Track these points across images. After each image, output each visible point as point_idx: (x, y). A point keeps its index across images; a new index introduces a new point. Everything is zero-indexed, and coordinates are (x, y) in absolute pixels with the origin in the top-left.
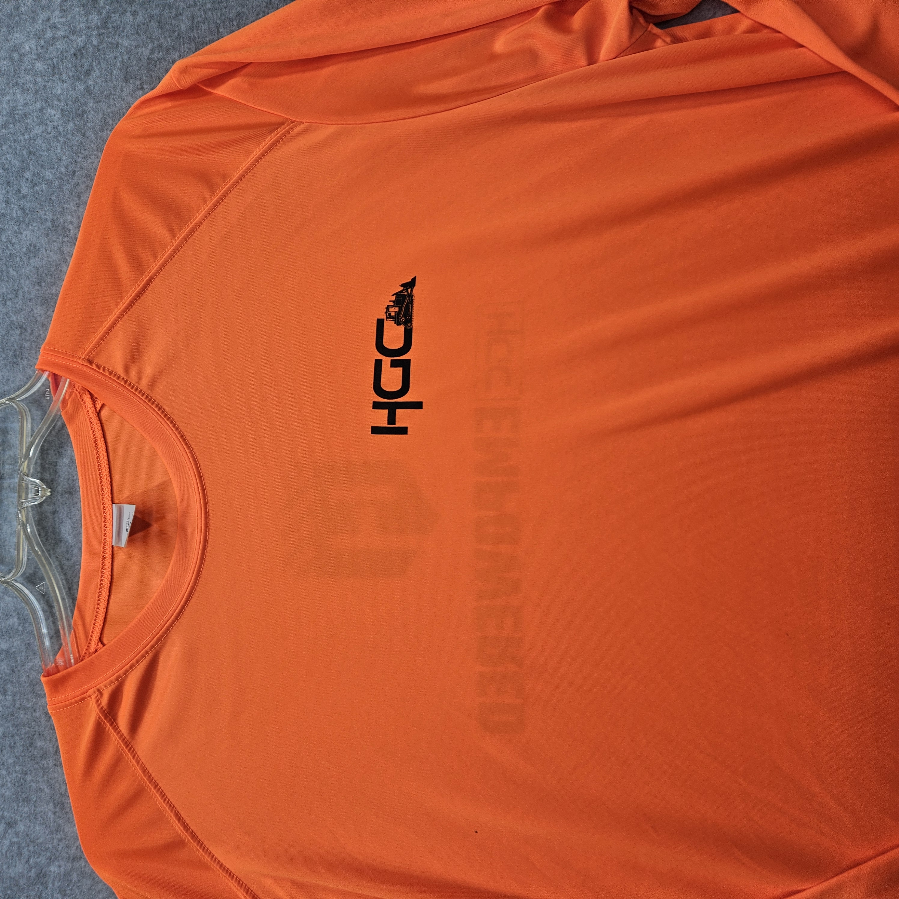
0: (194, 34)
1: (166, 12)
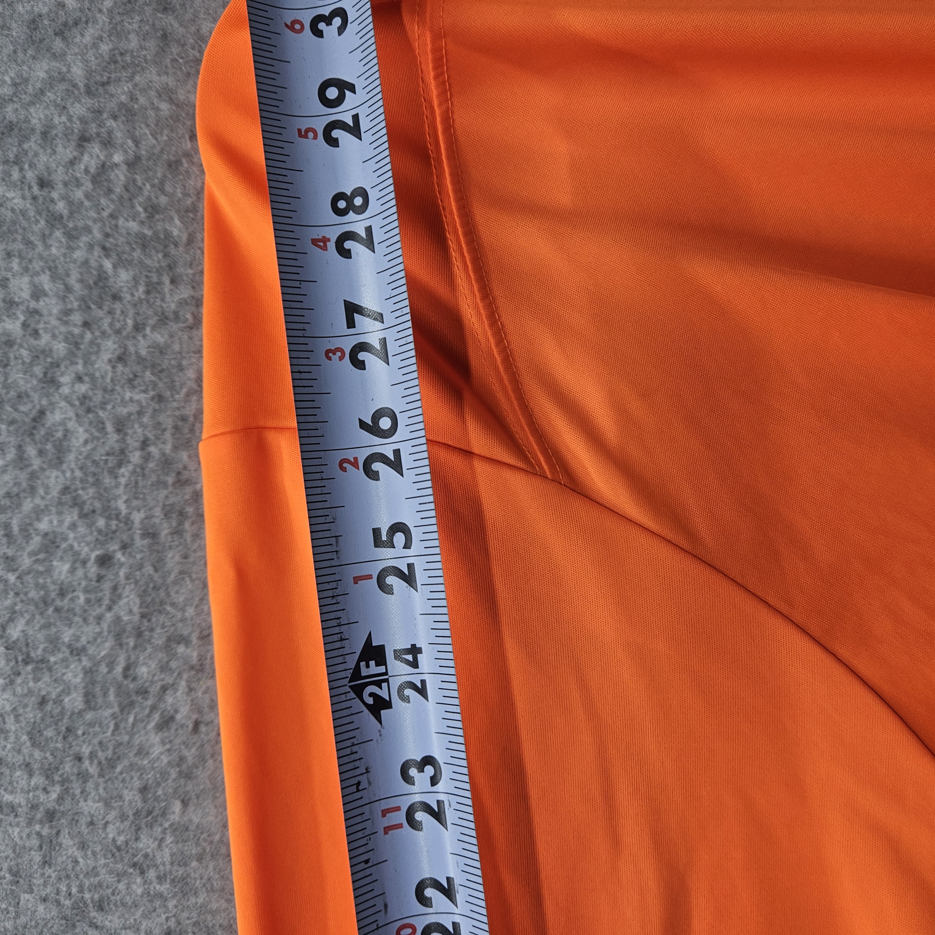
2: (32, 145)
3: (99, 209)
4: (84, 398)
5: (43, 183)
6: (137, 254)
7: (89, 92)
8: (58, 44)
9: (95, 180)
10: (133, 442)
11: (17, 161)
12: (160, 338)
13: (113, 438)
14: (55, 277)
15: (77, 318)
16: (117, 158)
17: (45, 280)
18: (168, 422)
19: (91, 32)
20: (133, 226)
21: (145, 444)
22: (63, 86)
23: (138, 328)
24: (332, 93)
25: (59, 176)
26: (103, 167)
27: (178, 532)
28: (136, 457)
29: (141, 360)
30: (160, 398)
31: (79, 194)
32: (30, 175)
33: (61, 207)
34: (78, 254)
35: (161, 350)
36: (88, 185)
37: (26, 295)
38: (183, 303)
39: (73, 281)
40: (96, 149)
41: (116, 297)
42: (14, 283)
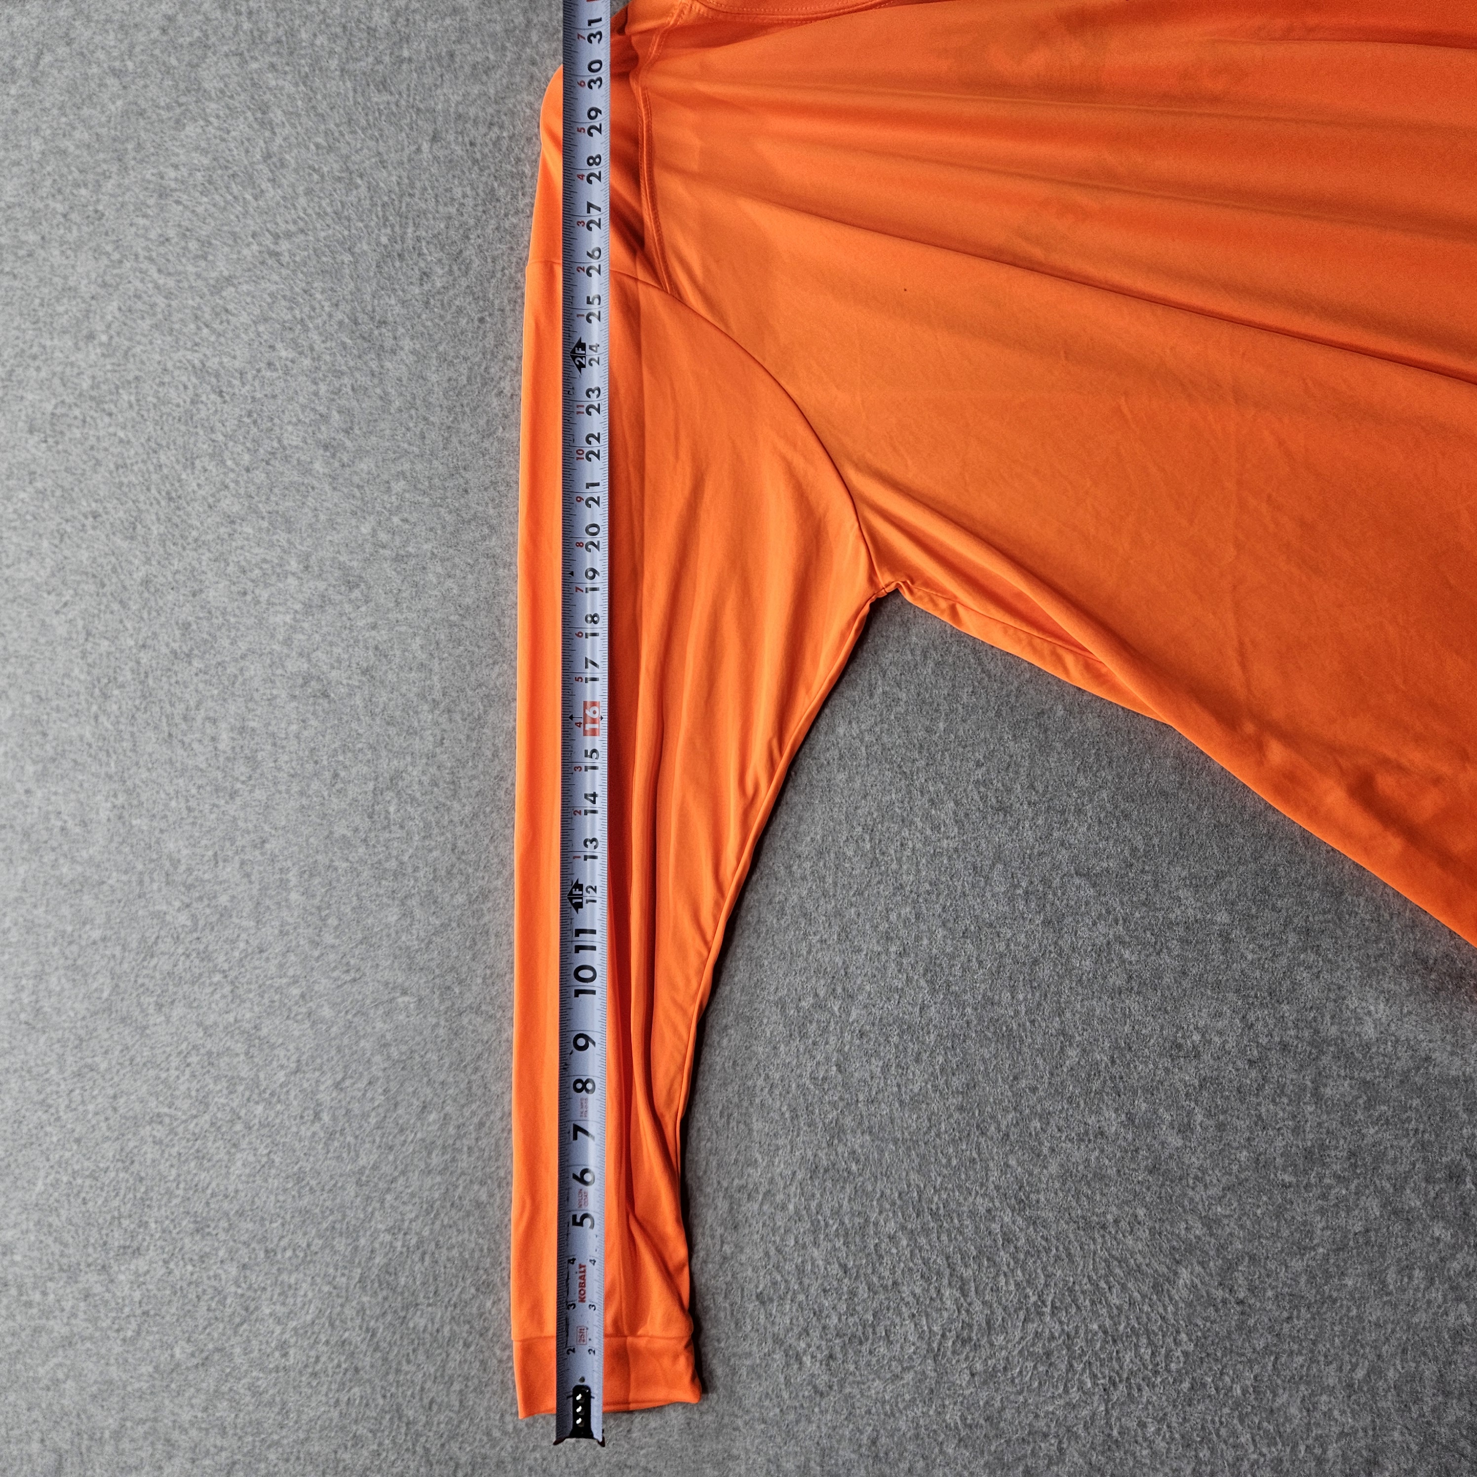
0: (94, 393)
1: (68, 370)
2: (468, 126)
3: (494, 157)
4: (479, 246)
5: (472, 144)
6: (509, 180)
7: (496, 102)
8: (484, 78)
9: (494, 144)
10: (499, 268)
11: (462, 133)
12: (515, 221)
13: (490, 265)
14: (473, 189)
15: (480, 208)
16: (505, 134)
17: (468, 190)
18: (514, 260)
19: (499, 72)
20: (509, 167)
21: (503, 269)
22: (484, 98)
23: (506, 215)
24: (593, 114)
25: (479, 141)
26: (498, 138)
27: (513, 310)
28: (499, 275)
29: (505, 230)
30: (512, 249)
31: (486, 150)
32: (467, 139)
33: (478, 156)
34: (484, 179)
35: (515, 226)
36: (491, 146)
37: (460, 195)
38: (526, 205)
39: (480, 191)
40: (496, 129)
41: (498, 200)
42: (455, 190)
